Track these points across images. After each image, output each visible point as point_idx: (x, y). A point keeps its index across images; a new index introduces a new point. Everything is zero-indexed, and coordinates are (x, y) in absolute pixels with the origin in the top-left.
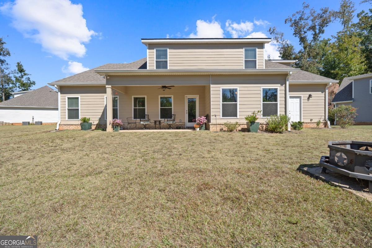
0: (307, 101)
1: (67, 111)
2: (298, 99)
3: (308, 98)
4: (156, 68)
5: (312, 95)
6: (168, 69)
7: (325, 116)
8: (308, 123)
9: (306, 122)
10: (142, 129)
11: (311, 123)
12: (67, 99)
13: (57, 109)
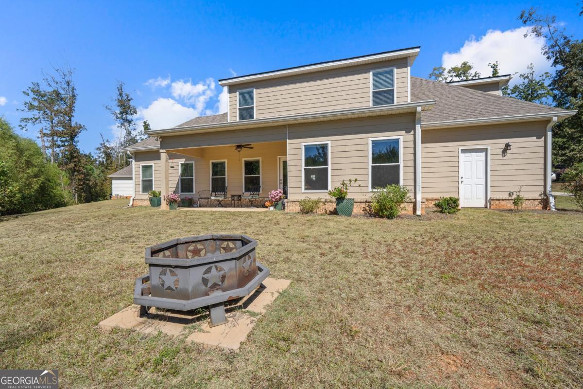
0: (500, 157)
1: (141, 183)
2: (481, 154)
3: (504, 152)
4: (240, 119)
5: (510, 144)
6: (255, 119)
7: (545, 186)
8: (503, 200)
9: (498, 198)
10: (215, 206)
11: (509, 200)
12: (141, 167)
13: (131, 179)
